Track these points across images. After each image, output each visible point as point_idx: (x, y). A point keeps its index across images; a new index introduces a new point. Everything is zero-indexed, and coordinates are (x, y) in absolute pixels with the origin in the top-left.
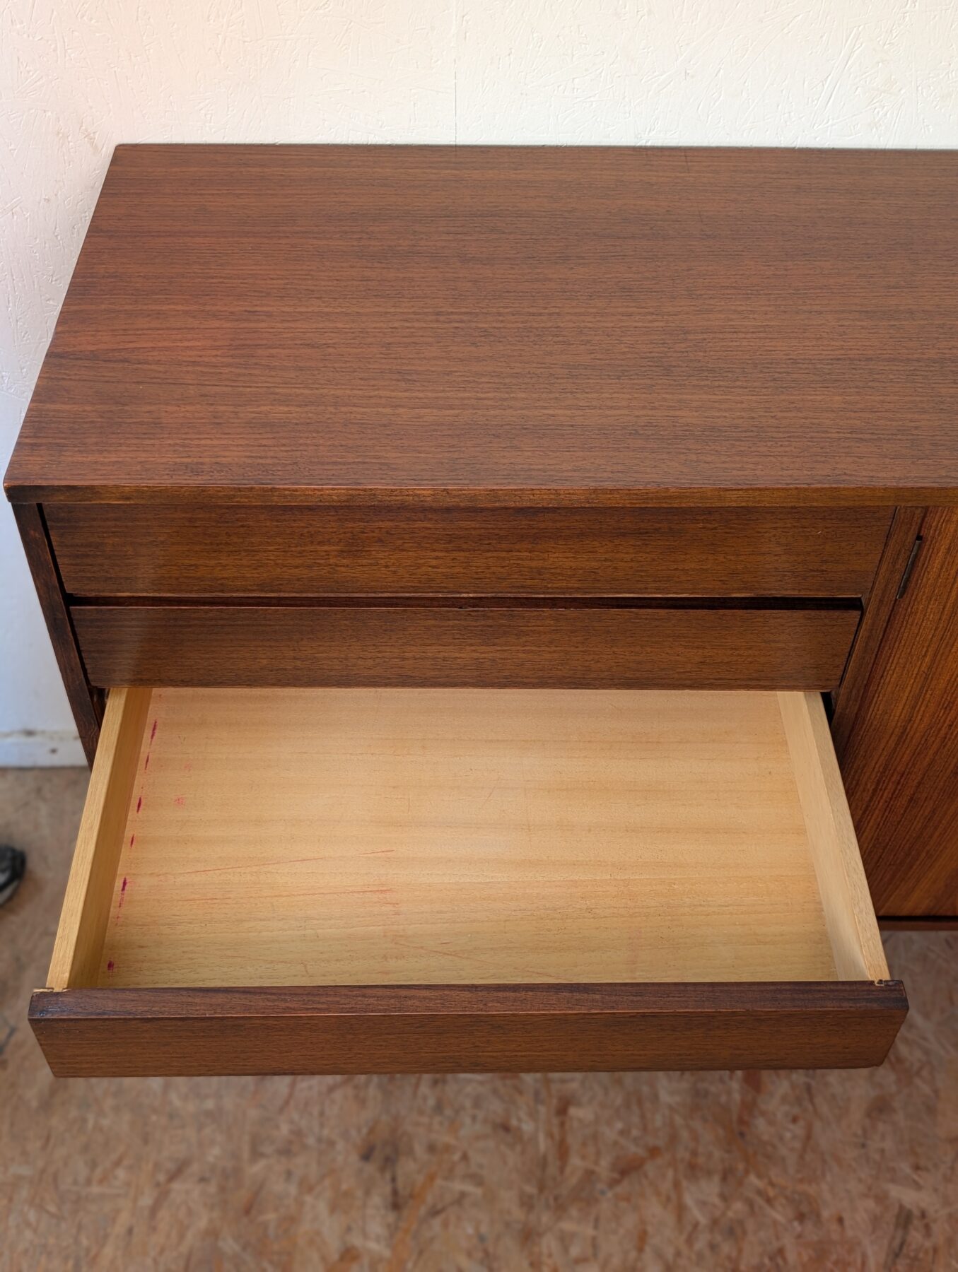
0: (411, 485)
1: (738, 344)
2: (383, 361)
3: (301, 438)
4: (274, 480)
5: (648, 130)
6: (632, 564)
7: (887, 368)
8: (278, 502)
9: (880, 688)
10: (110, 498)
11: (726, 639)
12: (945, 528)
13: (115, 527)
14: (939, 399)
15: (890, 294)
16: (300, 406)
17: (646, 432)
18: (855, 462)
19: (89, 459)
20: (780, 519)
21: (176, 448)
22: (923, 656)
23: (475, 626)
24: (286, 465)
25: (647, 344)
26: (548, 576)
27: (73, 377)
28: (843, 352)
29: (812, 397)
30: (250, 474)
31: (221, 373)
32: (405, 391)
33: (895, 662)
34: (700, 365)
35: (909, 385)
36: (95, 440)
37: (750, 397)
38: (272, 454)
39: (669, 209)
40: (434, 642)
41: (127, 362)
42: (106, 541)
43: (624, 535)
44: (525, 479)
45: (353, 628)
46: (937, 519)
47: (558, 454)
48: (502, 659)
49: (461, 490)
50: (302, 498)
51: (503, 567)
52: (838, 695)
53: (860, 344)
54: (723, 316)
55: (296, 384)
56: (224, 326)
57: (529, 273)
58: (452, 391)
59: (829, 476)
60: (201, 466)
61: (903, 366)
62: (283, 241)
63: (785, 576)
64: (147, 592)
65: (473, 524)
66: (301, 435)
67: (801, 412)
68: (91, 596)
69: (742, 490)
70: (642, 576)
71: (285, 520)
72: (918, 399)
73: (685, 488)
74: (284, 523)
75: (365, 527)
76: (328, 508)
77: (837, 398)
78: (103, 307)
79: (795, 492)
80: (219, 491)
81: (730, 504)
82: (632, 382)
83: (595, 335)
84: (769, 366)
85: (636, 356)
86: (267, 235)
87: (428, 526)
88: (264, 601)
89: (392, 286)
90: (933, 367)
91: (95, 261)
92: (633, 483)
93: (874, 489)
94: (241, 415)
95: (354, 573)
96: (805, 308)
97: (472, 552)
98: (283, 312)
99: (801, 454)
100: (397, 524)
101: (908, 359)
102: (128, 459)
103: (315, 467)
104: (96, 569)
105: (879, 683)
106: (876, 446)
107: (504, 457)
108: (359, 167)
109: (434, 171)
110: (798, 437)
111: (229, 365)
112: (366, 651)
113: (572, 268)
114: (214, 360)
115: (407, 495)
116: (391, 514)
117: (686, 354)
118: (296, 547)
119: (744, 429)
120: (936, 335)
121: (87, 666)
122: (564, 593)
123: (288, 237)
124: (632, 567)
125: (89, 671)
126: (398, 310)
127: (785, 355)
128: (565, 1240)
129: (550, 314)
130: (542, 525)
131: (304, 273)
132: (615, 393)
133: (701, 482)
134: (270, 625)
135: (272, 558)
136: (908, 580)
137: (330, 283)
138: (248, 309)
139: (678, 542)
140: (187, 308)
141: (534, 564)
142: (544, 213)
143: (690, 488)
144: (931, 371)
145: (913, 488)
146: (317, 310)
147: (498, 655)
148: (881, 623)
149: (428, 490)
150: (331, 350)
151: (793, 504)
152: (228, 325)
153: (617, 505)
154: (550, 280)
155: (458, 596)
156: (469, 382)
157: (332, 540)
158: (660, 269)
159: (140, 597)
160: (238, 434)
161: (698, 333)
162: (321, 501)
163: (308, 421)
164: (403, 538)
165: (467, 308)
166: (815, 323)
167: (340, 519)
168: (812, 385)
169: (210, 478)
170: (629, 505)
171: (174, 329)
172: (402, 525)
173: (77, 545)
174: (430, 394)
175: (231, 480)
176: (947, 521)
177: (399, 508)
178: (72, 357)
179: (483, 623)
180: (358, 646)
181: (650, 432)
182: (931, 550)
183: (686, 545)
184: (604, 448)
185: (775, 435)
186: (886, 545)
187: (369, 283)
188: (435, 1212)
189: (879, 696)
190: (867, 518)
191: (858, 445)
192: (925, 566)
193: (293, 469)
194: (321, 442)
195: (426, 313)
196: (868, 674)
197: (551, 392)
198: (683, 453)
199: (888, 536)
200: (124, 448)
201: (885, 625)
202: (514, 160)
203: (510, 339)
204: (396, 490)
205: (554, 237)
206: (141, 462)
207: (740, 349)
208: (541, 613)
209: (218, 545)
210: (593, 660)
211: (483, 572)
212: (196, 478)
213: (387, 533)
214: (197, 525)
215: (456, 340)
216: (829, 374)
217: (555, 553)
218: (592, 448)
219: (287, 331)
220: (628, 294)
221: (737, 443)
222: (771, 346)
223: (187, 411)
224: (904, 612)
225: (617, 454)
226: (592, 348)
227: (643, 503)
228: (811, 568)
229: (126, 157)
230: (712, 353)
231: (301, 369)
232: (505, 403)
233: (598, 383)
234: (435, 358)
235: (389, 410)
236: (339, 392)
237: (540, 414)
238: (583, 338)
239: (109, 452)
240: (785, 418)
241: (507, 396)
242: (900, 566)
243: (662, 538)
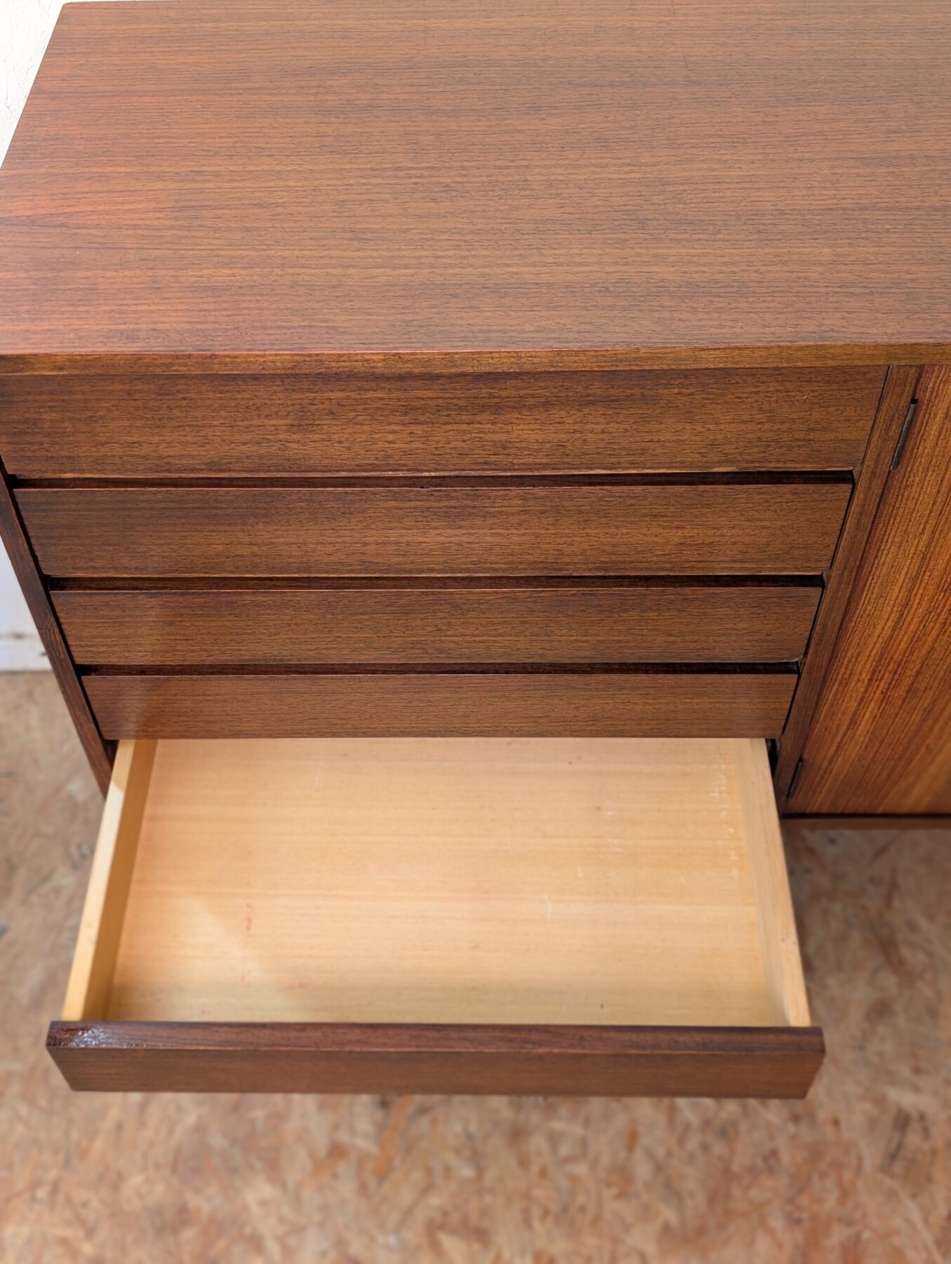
0: (359, 349)
1: (721, 195)
2: (336, 219)
3: (244, 301)
4: (213, 346)
6: (604, 436)
7: (884, 217)
8: (219, 370)
9: (874, 570)
10: (43, 369)
11: (708, 517)
12: (943, 390)
13: (51, 401)
14: (940, 249)
15: (890, 139)
16: (244, 268)
17: (617, 289)
18: (843, 318)
19: (20, 328)
20: (763, 383)
21: (112, 315)
22: (920, 534)
23: (438, 508)
24: (227, 330)
25: (621, 196)
26: (512, 450)
27: (8, 244)
28: (835, 201)
29: (799, 250)
30: (188, 340)
31: (163, 236)
32: (358, 251)
33: (890, 541)
34: (679, 217)
35: (906, 235)
36: (26, 308)
37: (732, 251)
38: (212, 319)
39: (651, 54)
40: (396, 525)
41: (66, 227)
42: (44, 416)
43: (593, 403)
44: (483, 341)
45: (309, 510)
46: (933, 379)
47: (520, 314)
48: (468, 543)
49: (413, 354)
50: (244, 365)
51: (464, 441)
52: (829, 577)
53: (854, 192)
54: (706, 166)
55: (242, 245)
56: (168, 187)
57: (497, 125)
58: (408, 249)
59: (815, 333)
60: (137, 333)
61: (902, 215)
62: (235, 98)
63: (769, 446)
64: (91, 473)
65: (430, 394)
66: (245, 298)
67: (787, 266)
68: (35, 477)
69: (719, 349)
70: (614, 449)
71: (227, 391)
72: (916, 249)
73: (657, 348)
74: (228, 394)
75: (315, 398)
76: (274, 377)
77: (827, 250)
78: (42, 170)
79: (776, 351)
80: (156, 359)
81: (707, 366)
82: (604, 236)
83: (566, 188)
84: (754, 217)
85: (610, 209)
86: (218, 92)
87: (381, 396)
88: (216, 481)
89: (350, 142)
90: (933, 215)
91: (36, 123)
92: (600, 344)
93: (863, 347)
94: (182, 279)
95: (306, 450)
96: (796, 156)
97: (430, 425)
98: (232, 171)
99: (786, 310)
100: (348, 394)
101: (907, 208)
102: (60, 327)
103: (257, 332)
104: (36, 447)
105: (873, 564)
106: (868, 300)
107: (462, 318)
108: (319, 19)
109: (400, 22)
110: (782, 292)
111: (172, 228)
112: (325, 535)
113: (544, 119)
114: (156, 222)
115: (356, 361)
116: (341, 383)
117: (663, 207)
118: (242, 421)
119: (724, 284)
120: (939, 182)
121: (37, 553)
122: (531, 470)
123: (240, 94)
124: (603, 439)
125: (39, 559)
126: (354, 166)
127: (771, 205)
128: (554, 1139)
129: (518, 167)
130: (504, 393)
131: (256, 130)
132: (585, 248)
133: (675, 341)
134: (222, 508)
135: (218, 433)
136: (903, 447)
137: (283, 140)
138: (195, 169)
139: (652, 410)
140: (130, 170)
141: (497, 437)
142: (515, 62)
143: (662, 348)
144: (932, 220)
145: (906, 344)
146: (267, 168)
147: (464, 539)
148: (874, 498)
149: (378, 354)
150: (280, 210)
151: (774, 365)
152: (172, 186)
153: (584, 369)
154: (519, 131)
155: (419, 474)
156: (428, 240)
157: (280, 413)
158: (639, 118)
159: (85, 479)
160: (178, 299)
161: (677, 184)
162: (264, 368)
163: (252, 284)
164: (355, 410)
165: (428, 162)
166: (806, 172)
167: (287, 390)
168: (800, 237)
169: (145, 345)
170: (596, 369)
171: (115, 192)
172: (353, 395)
173: (14, 422)
174: (384, 253)
175: (168, 347)
176: (945, 381)
177: (349, 376)
178: (7, 223)
179: (446, 504)
180: (316, 530)
181: (621, 289)
182: (927, 416)
183: (661, 413)
184: (571, 307)
185: (758, 290)
186: (878, 410)
187: (325, 139)
189: (873, 579)
190: (856, 380)
191: (848, 299)
192: (922, 432)
193: (234, 335)
194: (265, 305)
195: (384, 169)
196: (860, 554)
197: (516, 249)
198: (657, 311)
199: (881, 400)
200: (57, 316)
201: (878, 499)
202: (486, 8)
203: (473, 193)
204: (344, 355)
205: (526, 87)
206: (74, 330)
207: (723, 200)
208: (507, 492)
209: (160, 419)
210: (565, 543)
211: (443, 447)
212: (130, 345)
213: (339, 404)
214: (137, 398)
215: (415, 196)
216: (819, 225)
217: (519, 425)
218: (558, 307)
219: (234, 190)
220: (603, 144)
221: (717, 299)
222: (757, 197)
223: (125, 276)
224: (898, 486)
225: (584, 312)
226: (563, 201)
227: (612, 365)
228: (797, 437)
229: (73, 15)
230: (692, 205)
231: (248, 230)
232: (465, 261)
233: (567, 238)
234: (391, 215)
235: (339, 271)
236: (286, 253)
237: (503, 272)
238: (554, 191)
239: (42, 320)
240: (769, 272)
241: (467, 253)
242: (894, 432)
243: (634, 406)
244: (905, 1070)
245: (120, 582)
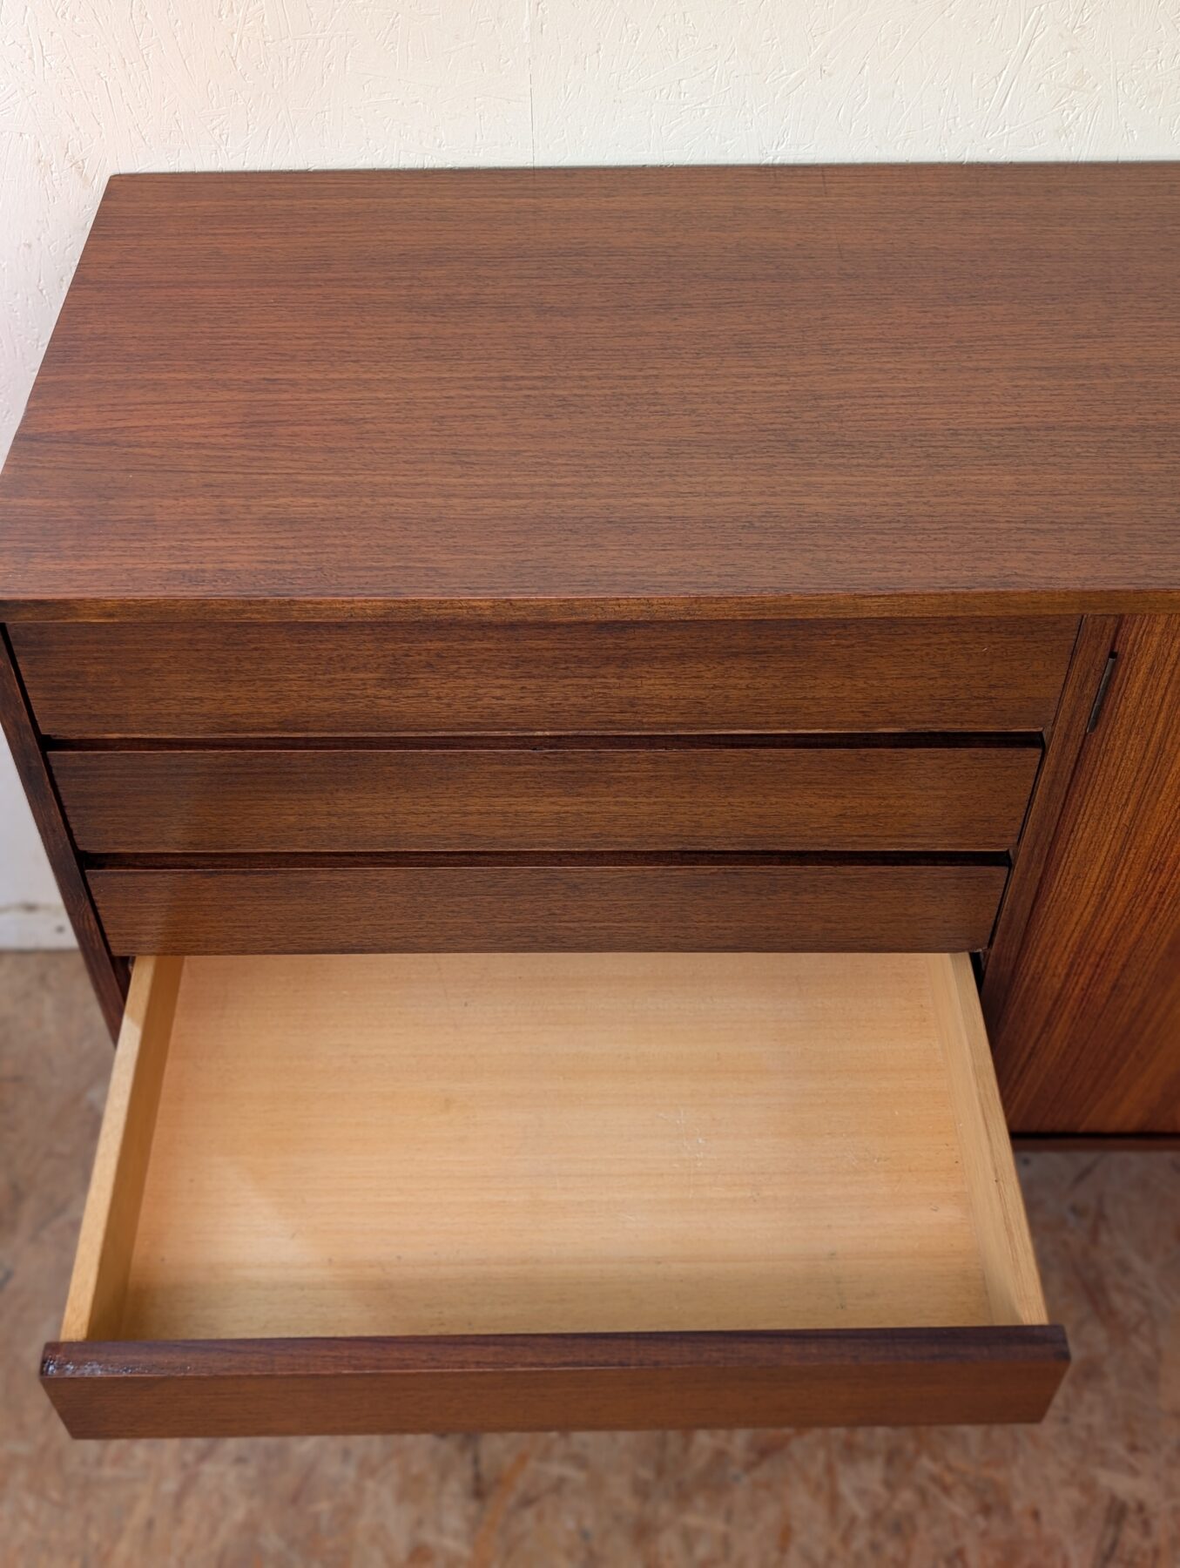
0: (463, 595)
1: (882, 411)
2: (435, 439)
3: (328, 537)
4: (292, 590)
5: (776, 143)
6: (749, 692)
7: (1073, 439)
8: (297, 618)
9: (1069, 846)
10: (89, 615)
11: (872, 785)
12: (1146, 642)
13: (97, 652)
14: (1139, 477)
15: (1079, 345)
16: (328, 497)
17: (764, 524)
18: (1029, 559)
19: (62, 567)
20: (935, 633)
21: (172, 552)
22: (1124, 805)
23: (553, 772)
24: (309, 571)
25: (767, 413)
26: (642, 708)
27: (47, 465)
28: (1017, 419)
29: (976, 478)
30: (263, 583)
31: (230, 457)
32: (460, 477)
33: (1088, 813)
34: (834, 438)
35: (1100, 460)
36: (70, 543)
37: (897, 479)
38: (291, 558)
39: (800, 242)
40: (502, 792)
41: (115, 444)
42: (88, 669)
43: (736, 655)
44: (608, 586)
45: (400, 775)
46: (1135, 630)
47: (651, 553)
48: (588, 813)
49: (527, 600)
50: (329, 613)
51: (585, 697)
52: (1016, 855)
53: (1039, 409)
54: (865, 377)
55: (324, 469)
56: (236, 398)
57: (621, 326)
58: (520, 476)
59: (995, 577)
60: (201, 574)
61: (1094, 436)
62: (314, 291)
63: (944, 705)
64: (141, 733)
65: (544, 644)
66: (329, 533)
67: (962, 497)
68: (74, 738)
69: (883, 596)
70: (761, 707)
71: (308, 641)
72: (1112, 478)
73: (812, 595)
74: (308, 644)
75: (410, 649)
76: (362, 625)
77: (1008, 478)
78: (87, 376)
79: (951, 598)
80: (224, 605)
81: (869, 615)
82: (748, 461)
83: (703, 403)
84: (923, 438)
85: (753, 428)
86: (294, 284)
87: (488, 646)
88: (290, 742)
89: (449, 345)
90: (1131, 436)
91: (79, 319)
92: (744, 590)
93: (1052, 594)
94: (254, 509)
95: (398, 707)
96: (970, 365)
97: (545, 679)
98: (311, 380)
99: (960, 550)
100: (450, 644)
101: (1100, 428)
102: (110, 566)
103: (344, 574)
104: (77, 704)
105: (1069, 840)
106: (1057, 539)
107: (583, 558)
108: (412, 196)
109: (506, 200)
110: (956, 528)
111: (241, 447)
112: (418, 804)
113: (676, 319)
114: (222, 440)
115: (460, 608)
116: (441, 632)
117: (816, 425)
118: (324, 674)
119: (886, 519)
120: (1136, 397)
121: (72, 826)
122: (663, 730)
123: (320, 286)
124: (748, 696)
125: (75, 832)
126: (455, 375)
127: (942, 424)
128: (689, 1538)
129: (646, 377)
130: (632, 644)
131: (338, 330)
132: (725, 475)
133: (832, 586)
134: (296, 773)
135: (295, 688)
136: (1101, 708)
137: (371, 343)
138: (268, 376)
139: (805, 663)
140: (191, 377)
141: (624, 693)
142: (642, 251)
143: (817, 595)
144: (1129, 442)
145: (1102, 591)
146: (353, 376)
147: (584, 808)
148: (1068, 764)
149: (486, 600)
150: (369, 427)
151: (949, 614)
152: (242, 397)
153: (725, 618)
154: (647, 334)
155: (531, 734)
156: (542, 464)
157: (369, 666)
158: (787, 318)
159: (134, 739)
160: (250, 533)
161: (833, 398)
162: (352, 616)
163: (337, 515)
164: (458, 663)
165: (541, 371)
166: (982, 383)
167: (377, 639)
168: (976, 462)
169: (212, 589)
170: (740, 618)
171: (174, 403)
172: (456, 645)
173: (52, 675)
174: (491, 480)
175: (240, 591)
176: (1149, 632)
177: (451, 624)
178: (46, 439)
179: (563, 768)
180: (407, 798)
181: (769, 525)
182: (1128, 672)
183: (816, 667)
184: (709, 545)
185: (928, 526)
186: (1070, 664)
187: (420, 341)
188: (527, 1502)
189: (1068, 857)
190: (1045, 630)
191: (1033, 537)
192: (1122, 691)
193: (316, 577)
194: (353, 542)
195: (490, 379)
196: (1053, 828)
197: (644, 476)
198: (810, 550)
199: (1073, 654)
200: (107, 553)
201: (1072, 766)
202: (606, 185)
203: (594, 408)
204: (446, 601)
205: (655, 280)
206: (127, 570)
207: (885, 417)
208: (635, 755)
209: (226, 672)
210: (704, 813)
211: (560, 704)
212: (194, 588)
213: (438, 655)
214: (199, 648)
215: (526, 411)
216: (998, 447)
217: (650, 679)
218: (694, 545)
219: (314, 403)
220: (746, 350)
221: (880, 537)
222: (926, 413)
223: (186, 505)
224: (1096, 750)
225: (725, 552)
226: (699, 419)
227: (759, 614)
228: (976, 694)
229: (122, 189)
230: (850, 424)
231: (331, 450)
232: (586, 490)
233: (704, 463)
234: (499, 435)
235: (439, 501)
236: (378, 479)
237: (630, 503)
238: (687, 406)
239: (87, 557)
240: (941, 504)
241: (589, 481)
242: (1090, 690)
243: (784, 659)
244: (1118, 1448)
245: (171, 859)
